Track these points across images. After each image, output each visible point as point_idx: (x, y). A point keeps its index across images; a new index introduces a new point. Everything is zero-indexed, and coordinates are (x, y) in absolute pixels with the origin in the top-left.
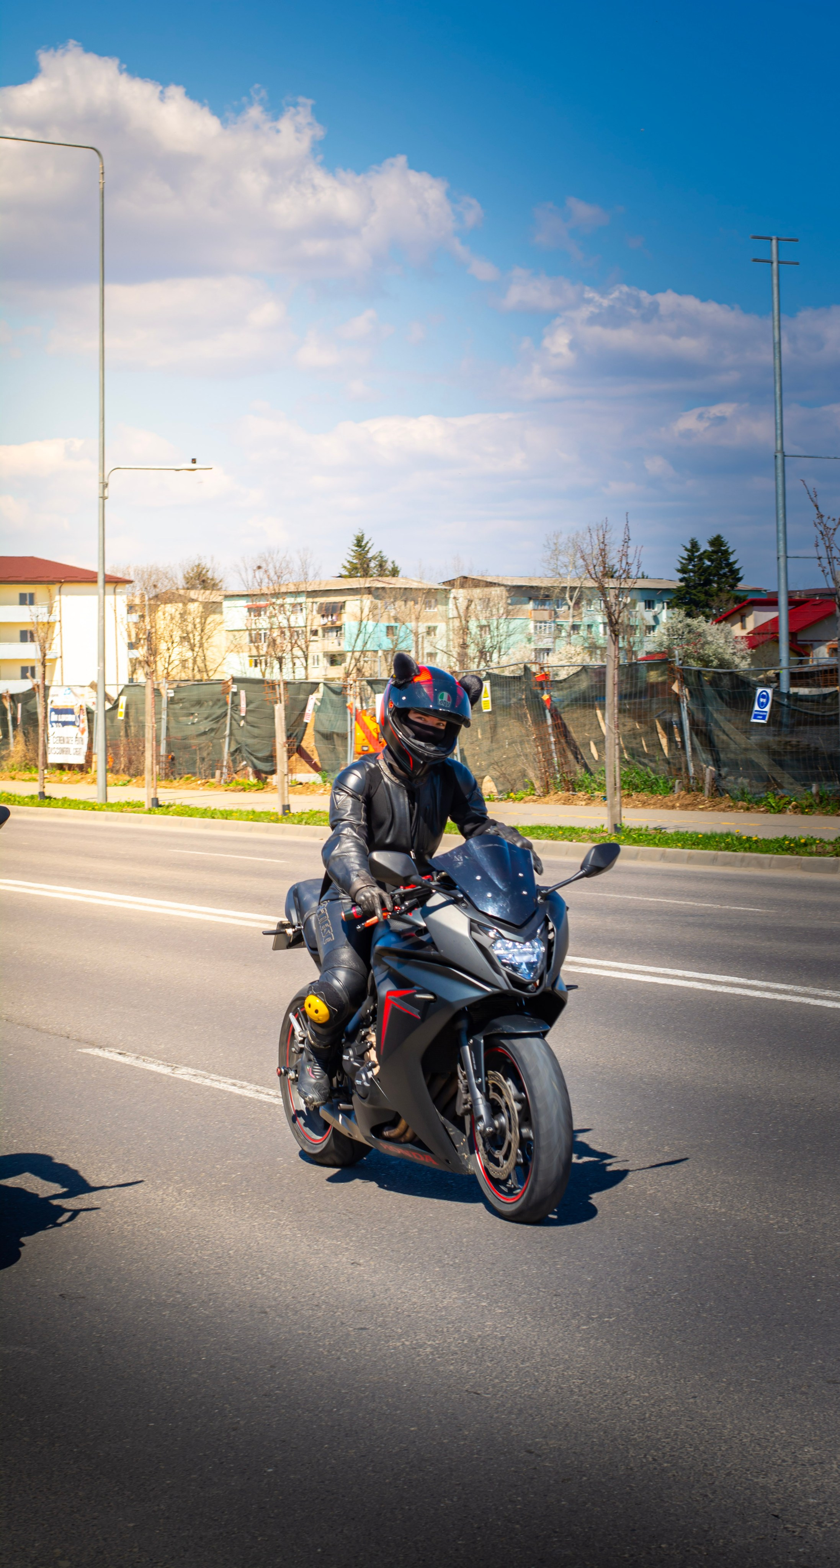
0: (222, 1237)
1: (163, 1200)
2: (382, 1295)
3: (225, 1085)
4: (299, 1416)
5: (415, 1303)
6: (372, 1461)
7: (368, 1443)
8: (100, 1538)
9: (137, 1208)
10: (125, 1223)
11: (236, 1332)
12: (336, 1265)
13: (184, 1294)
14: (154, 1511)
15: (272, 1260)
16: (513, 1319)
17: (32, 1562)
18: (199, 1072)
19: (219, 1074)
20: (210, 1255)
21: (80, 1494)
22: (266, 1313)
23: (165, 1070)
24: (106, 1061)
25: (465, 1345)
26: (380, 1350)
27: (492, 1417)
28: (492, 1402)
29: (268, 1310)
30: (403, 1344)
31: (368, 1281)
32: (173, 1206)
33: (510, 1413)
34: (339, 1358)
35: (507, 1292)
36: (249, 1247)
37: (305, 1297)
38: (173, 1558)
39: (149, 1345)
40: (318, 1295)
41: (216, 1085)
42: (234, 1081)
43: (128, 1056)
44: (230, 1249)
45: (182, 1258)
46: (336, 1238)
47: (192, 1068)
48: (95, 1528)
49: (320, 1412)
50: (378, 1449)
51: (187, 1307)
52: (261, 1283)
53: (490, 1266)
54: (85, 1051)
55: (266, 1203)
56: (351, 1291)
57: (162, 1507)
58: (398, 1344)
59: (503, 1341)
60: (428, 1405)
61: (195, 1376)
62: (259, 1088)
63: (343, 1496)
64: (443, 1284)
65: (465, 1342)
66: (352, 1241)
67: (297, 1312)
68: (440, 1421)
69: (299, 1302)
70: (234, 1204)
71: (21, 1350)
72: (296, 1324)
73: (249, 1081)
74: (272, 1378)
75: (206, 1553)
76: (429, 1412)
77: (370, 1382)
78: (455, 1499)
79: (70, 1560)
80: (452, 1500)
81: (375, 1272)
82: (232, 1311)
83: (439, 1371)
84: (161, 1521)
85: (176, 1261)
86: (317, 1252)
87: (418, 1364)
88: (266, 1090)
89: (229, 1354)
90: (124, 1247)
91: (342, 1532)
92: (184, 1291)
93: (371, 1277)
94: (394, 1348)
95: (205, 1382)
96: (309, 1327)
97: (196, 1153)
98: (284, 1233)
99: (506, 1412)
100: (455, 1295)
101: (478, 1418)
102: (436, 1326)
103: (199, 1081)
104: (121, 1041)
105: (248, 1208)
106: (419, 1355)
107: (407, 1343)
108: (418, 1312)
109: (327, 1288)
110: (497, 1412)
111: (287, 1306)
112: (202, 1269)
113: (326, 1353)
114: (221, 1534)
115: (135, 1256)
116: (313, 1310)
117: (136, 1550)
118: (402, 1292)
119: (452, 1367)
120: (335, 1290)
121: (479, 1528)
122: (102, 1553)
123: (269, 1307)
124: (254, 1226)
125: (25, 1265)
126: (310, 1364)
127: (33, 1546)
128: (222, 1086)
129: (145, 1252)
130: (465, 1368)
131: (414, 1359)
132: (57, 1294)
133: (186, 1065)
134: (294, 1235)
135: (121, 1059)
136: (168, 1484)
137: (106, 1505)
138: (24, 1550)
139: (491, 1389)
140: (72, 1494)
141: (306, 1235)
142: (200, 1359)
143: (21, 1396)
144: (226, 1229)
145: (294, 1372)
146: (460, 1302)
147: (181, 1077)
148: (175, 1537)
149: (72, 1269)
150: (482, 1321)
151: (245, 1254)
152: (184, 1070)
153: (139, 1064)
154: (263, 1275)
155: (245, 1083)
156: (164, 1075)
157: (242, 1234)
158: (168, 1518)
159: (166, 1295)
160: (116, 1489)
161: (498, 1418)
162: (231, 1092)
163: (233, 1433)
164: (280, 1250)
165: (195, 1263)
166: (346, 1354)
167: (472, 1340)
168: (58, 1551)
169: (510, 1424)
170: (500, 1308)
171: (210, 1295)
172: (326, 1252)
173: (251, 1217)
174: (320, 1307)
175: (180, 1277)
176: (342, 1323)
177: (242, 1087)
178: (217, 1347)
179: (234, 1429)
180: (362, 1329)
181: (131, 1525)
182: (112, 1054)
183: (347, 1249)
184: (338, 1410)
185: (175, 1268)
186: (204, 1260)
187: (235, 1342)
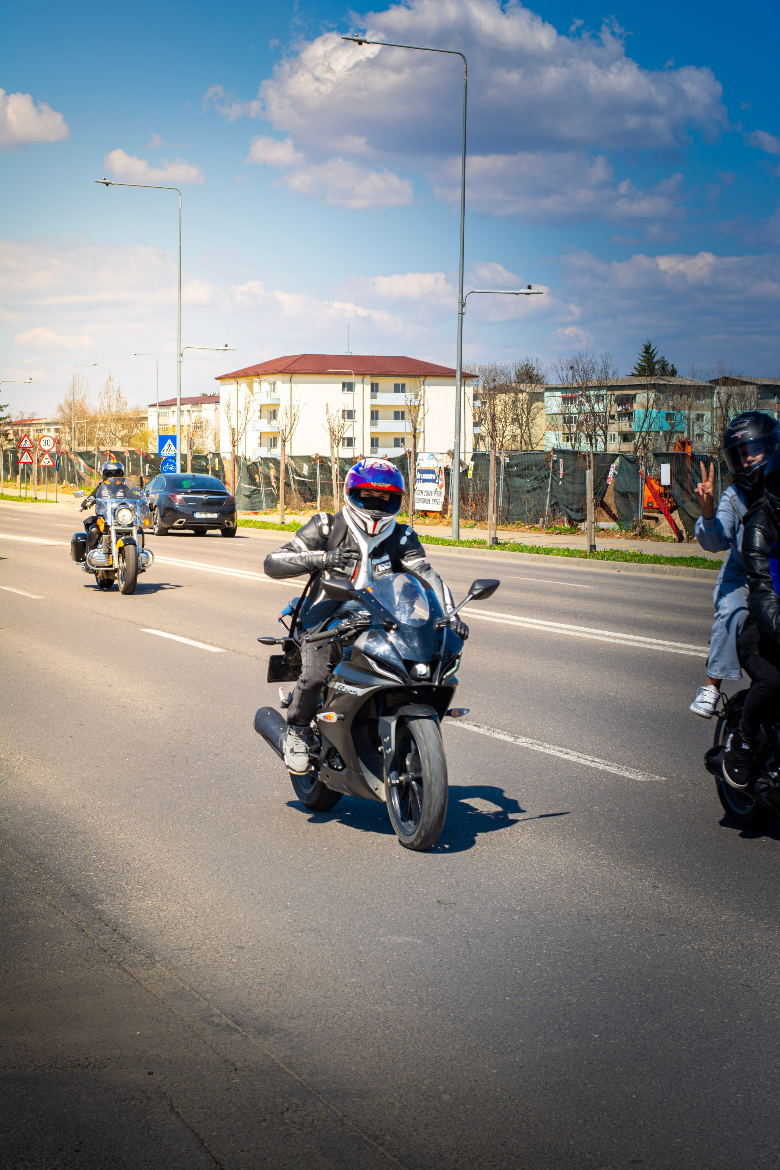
0: (555, 863)
1: (511, 834)
2: (676, 911)
3: (554, 751)
4: (616, 997)
5: (701, 918)
6: (672, 1033)
7: (668, 1019)
8: (472, 1079)
9: (492, 839)
10: (484, 850)
11: (568, 933)
12: (641, 887)
13: (529, 904)
14: (511, 1062)
15: (593, 881)
16: (775, 932)
17: (422, 1095)
18: (535, 741)
19: (550, 743)
20: (547, 876)
21: (456, 1046)
22: (590, 920)
23: (510, 739)
24: (465, 731)
25: (739, 950)
26: (675, 951)
27: (760, 1004)
28: (760, 993)
29: (591, 918)
30: (693, 947)
31: (665, 900)
32: (519, 839)
33: (774, 1002)
34: (645, 956)
35: (769, 912)
36: (576, 872)
37: (618, 910)
38: (526, 1097)
39: (504, 940)
40: (628, 909)
41: (547, 751)
42: (561, 749)
43: (482, 727)
44: (562, 873)
45: (526, 878)
46: (641, 867)
47: (529, 738)
48: (468, 1072)
49: (632, 995)
50: (676, 1024)
51: (531, 914)
52: (585, 898)
53: (756, 892)
54: (449, 723)
55: (587, 840)
56: (652, 906)
57: (517, 1059)
58: (689, 947)
59: (767, 948)
60: (712, 993)
61: (539, 964)
62: (580, 755)
63: (651, 1057)
64: (721, 904)
65: (739, 948)
66: (652, 870)
67: (612, 921)
68: (722, 1005)
69: (614, 913)
70: (563, 839)
71: (410, 940)
72: (612, 929)
73: (572, 749)
74: (595, 968)
75: (550, 1094)
76: (713, 999)
77: (669, 974)
78: (734, 1063)
79: (450, 1094)
80: (732, 1064)
81: (670, 893)
82: (565, 918)
83: (720, 969)
84: (517, 1069)
85: (522, 879)
86: (627, 877)
87: (704, 963)
88: (585, 756)
89: (563, 949)
90: (483, 868)
91: (651, 1083)
92: (528, 902)
93: (667, 897)
94: (686, 950)
95: (546, 969)
96: (622, 932)
97: (534, 801)
98: (601, 862)
99: (771, 1001)
100: (730, 913)
101: (750, 1005)
102: (716, 935)
103: (535, 748)
104: (476, 716)
105: (574, 843)
106: (705, 956)
107: (695, 947)
108: (703, 925)
109: (634, 904)
110: (764, 1001)
111: (605, 916)
112: (541, 886)
113: (635, 952)
114: (561, 1081)
115: (492, 875)
116: (624, 919)
117: (498, 1089)
118: (690, 909)
119: (729, 966)
120: (640, 905)
121: (753, 1086)
122: (474, 1090)
123: (592, 916)
124: (579, 856)
125: (411, 878)
126: (623, 959)
127: (423, 1083)
128: (552, 752)
129: (499, 872)
130: (740, 967)
131: (701, 959)
132: (435, 900)
133: (525, 736)
134: (609, 864)
135: (476, 729)
136: (521, 1043)
137: (475, 1055)
138: (416, 1086)
139: (759, 984)
140: (451, 1047)
141: (618, 864)
142: (542, 952)
143: (411, 973)
144: (558, 858)
145: (612, 964)
146: (734, 918)
147: (521, 744)
148: (527, 1081)
149: (445, 882)
150: (751, 933)
151: (573, 876)
152: (523, 739)
153: (490, 734)
154: (586, 892)
155: (569, 751)
156: (509, 742)
157: (570, 861)
158: (521, 1067)
159: (515, 904)
160: (483, 1044)
161: (765, 1005)
162: (558, 757)
163: (568, 1008)
164: (599, 874)
165: (536, 882)
166: (650, 953)
167: (744, 946)
168: (441, 1087)
169: (774, 1010)
170: (765, 924)
171: (548, 905)
172: (633, 877)
173: (576, 849)
174: (630, 918)
175: (525, 891)
176: (647, 930)
177: (567, 753)
178: (554, 944)
179: (568, 1005)
180: (661, 935)
181: (495, 1071)
182: (470, 726)
183: (649, 876)
184: (645, 994)
185: (521, 885)
186: (542, 879)
187: (567, 940)
